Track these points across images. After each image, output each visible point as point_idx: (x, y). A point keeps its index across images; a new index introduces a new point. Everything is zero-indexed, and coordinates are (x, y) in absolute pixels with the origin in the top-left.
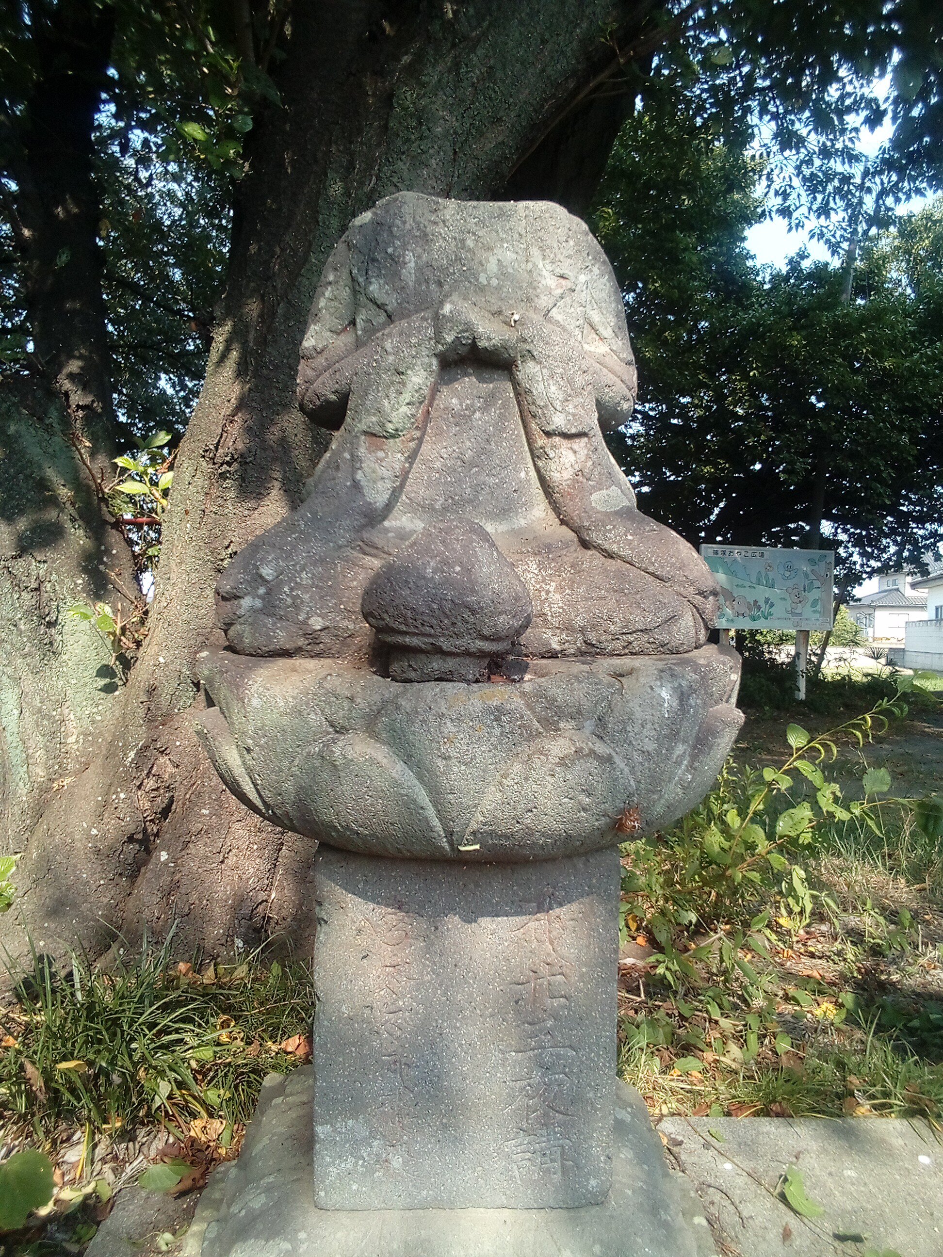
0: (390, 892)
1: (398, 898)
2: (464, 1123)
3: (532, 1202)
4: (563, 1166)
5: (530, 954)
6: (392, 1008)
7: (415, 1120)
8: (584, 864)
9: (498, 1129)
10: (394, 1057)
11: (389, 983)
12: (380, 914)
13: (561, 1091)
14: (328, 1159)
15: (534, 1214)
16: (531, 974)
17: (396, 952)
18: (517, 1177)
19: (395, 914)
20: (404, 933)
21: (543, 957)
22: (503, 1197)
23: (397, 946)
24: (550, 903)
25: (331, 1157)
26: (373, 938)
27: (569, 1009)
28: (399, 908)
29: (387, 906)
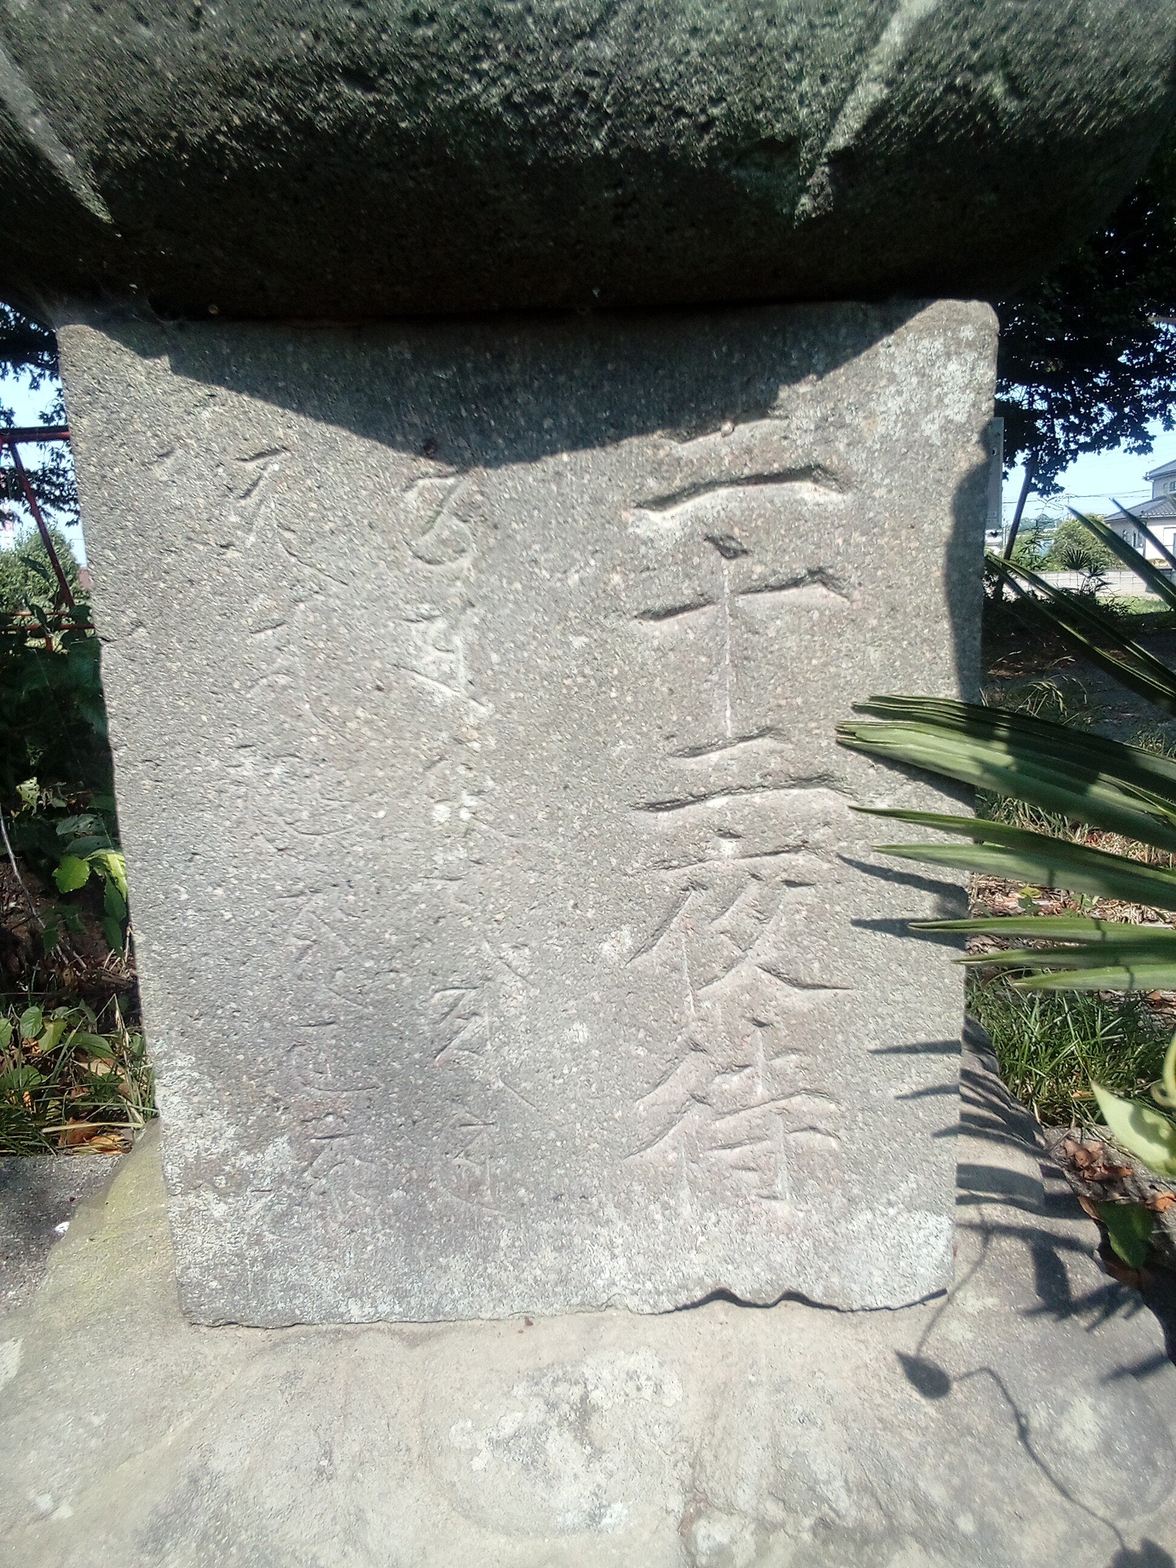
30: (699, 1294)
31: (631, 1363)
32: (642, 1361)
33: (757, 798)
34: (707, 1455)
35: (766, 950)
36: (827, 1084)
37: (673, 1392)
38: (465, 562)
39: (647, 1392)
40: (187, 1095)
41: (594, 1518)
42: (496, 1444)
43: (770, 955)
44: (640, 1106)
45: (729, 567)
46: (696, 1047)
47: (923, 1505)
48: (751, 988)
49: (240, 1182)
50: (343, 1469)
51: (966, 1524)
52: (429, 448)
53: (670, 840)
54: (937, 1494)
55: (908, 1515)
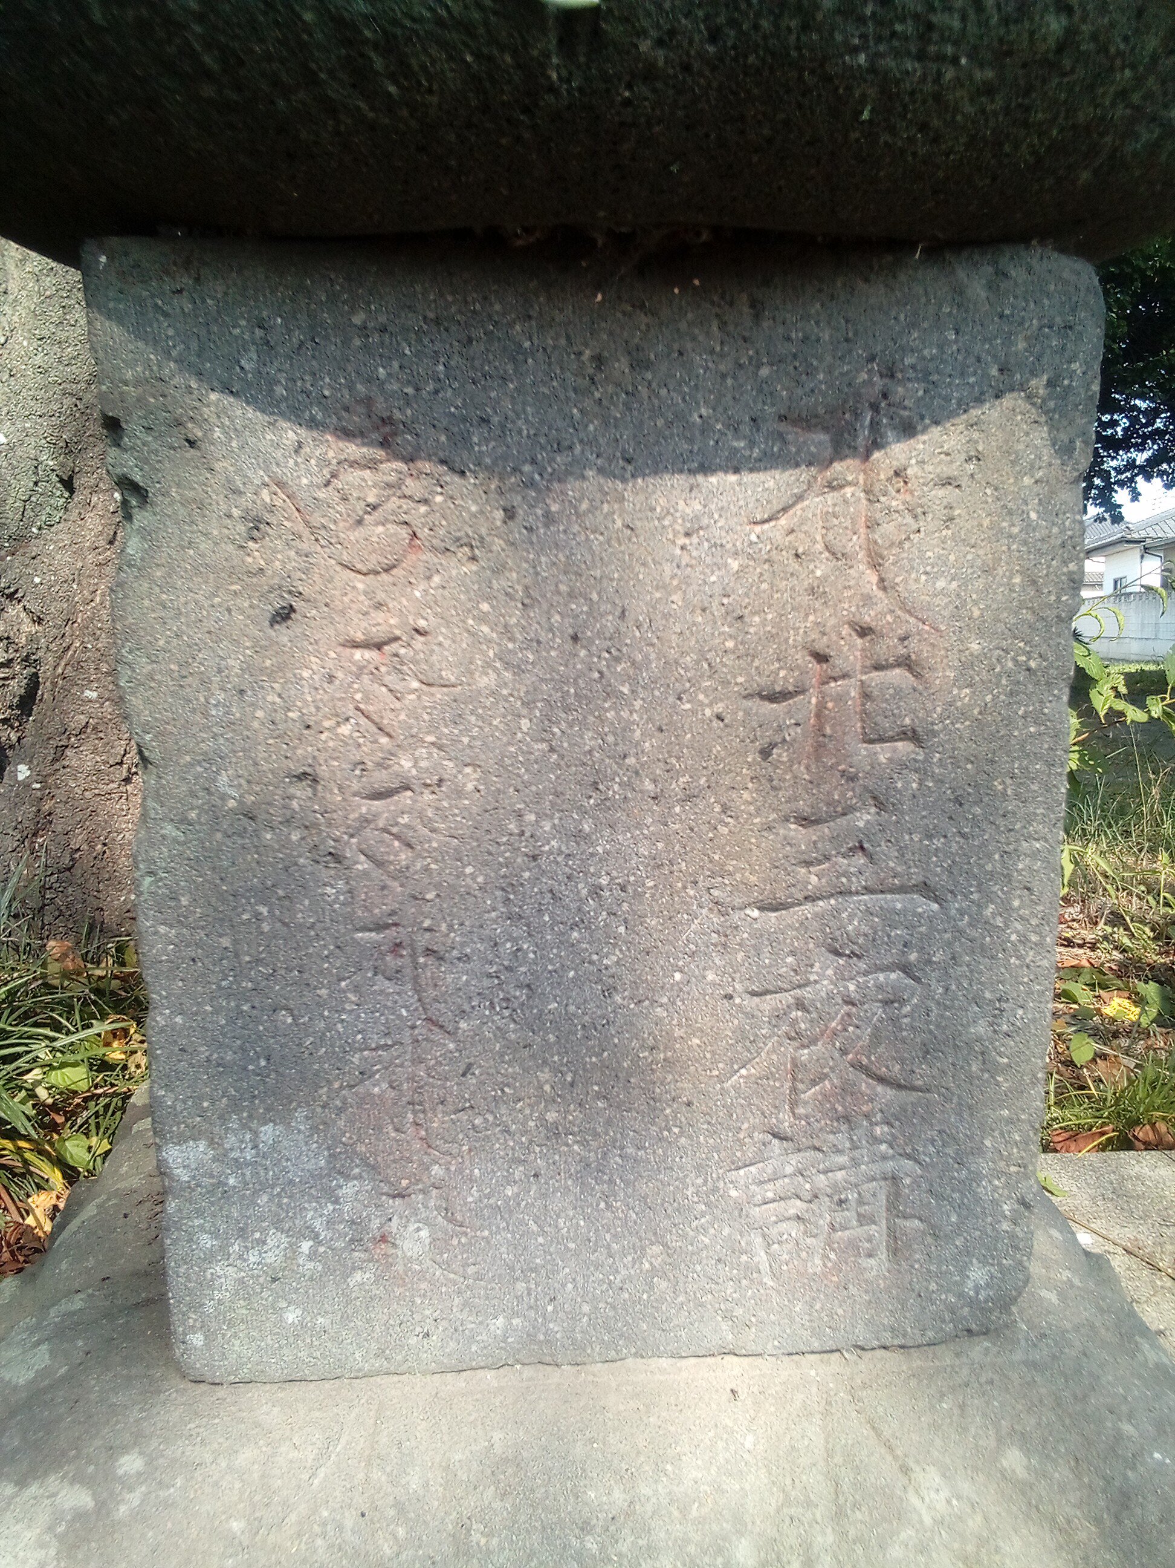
0: (351, 388)
1: (380, 406)
2: (609, 1122)
3: (806, 1334)
4: (893, 1234)
5: (806, 599)
6: (381, 779)
7: (464, 1116)
8: (990, 286)
9: (712, 1134)
10: (392, 932)
11: (367, 699)
12: (324, 462)
13: (894, 1020)
14: (207, 1241)
15: (813, 1368)
16: (813, 665)
17: (381, 596)
18: (764, 1266)
19: (372, 465)
20: (404, 532)
21: (848, 608)
22: (725, 1326)
23: (385, 576)
24: (874, 426)
25: (215, 1234)
26: (304, 547)
27: (922, 770)
28: (384, 444)
29: (346, 434)
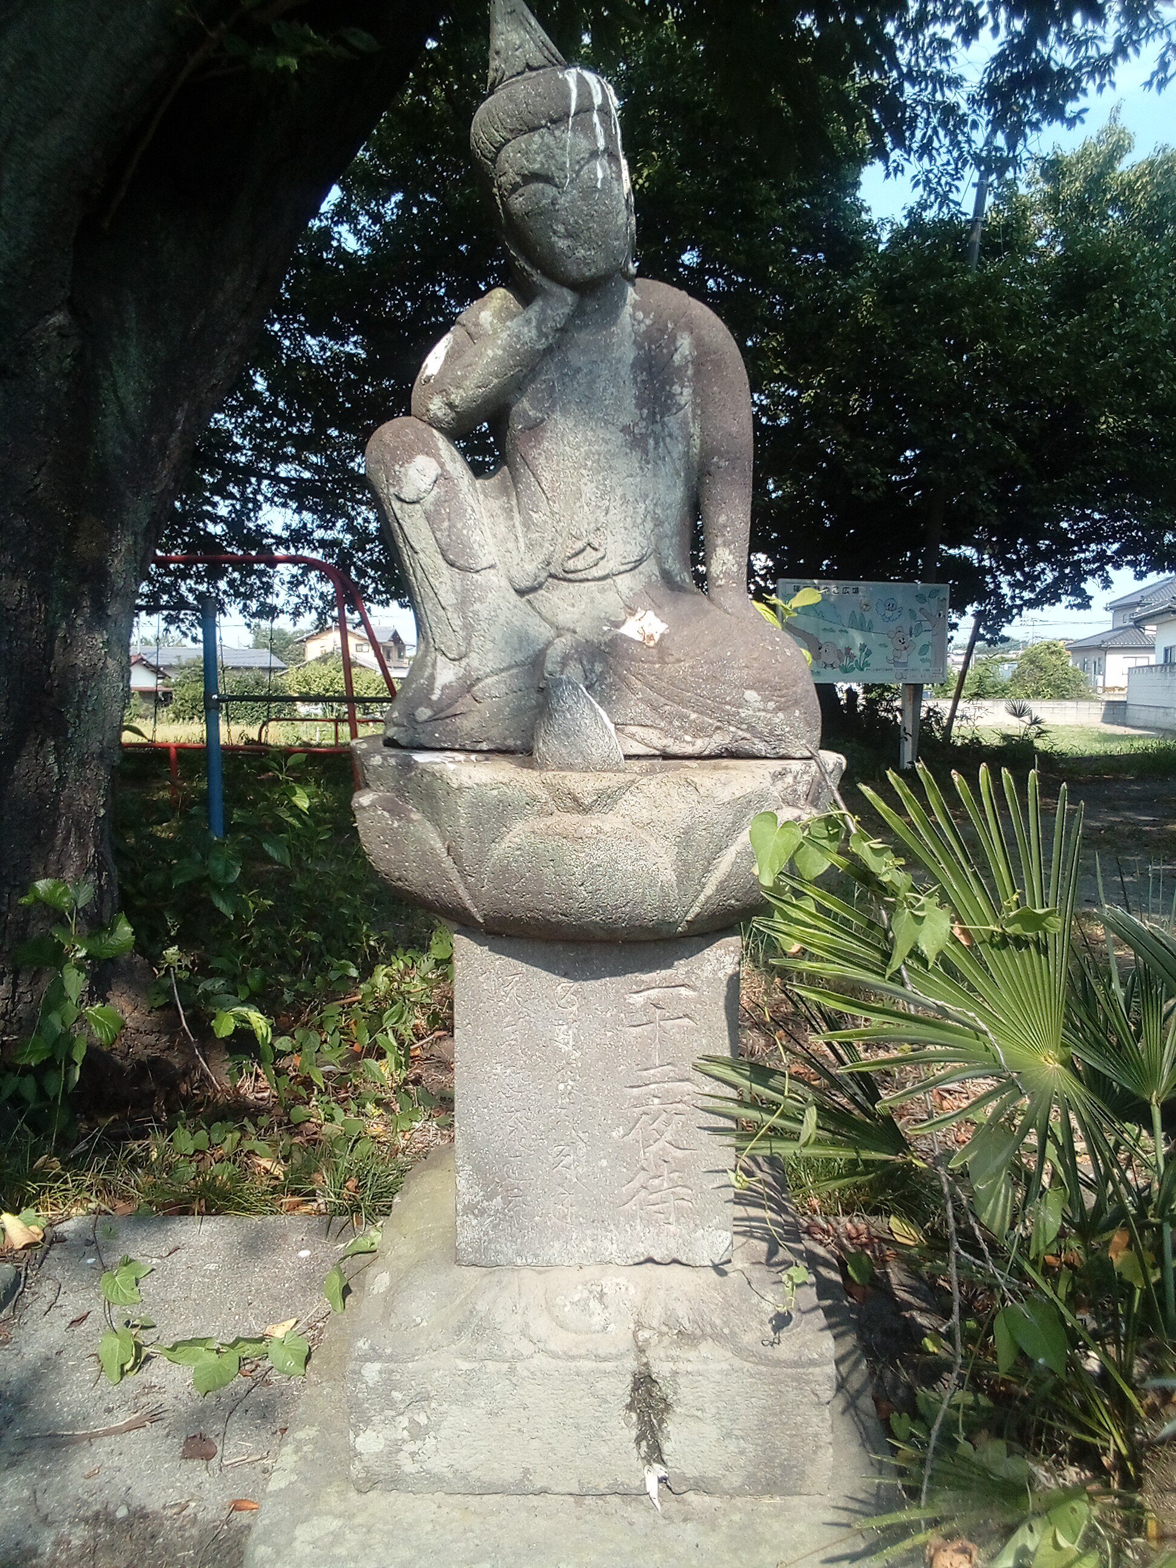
30: (642, 1259)
31: (618, 1281)
32: (622, 1280)
33: (666, 1085)
34: (643, 1311)
35: (668, 1136)
36: (688, 1183)
37: (632, 1290)
38: (575, 1008)
39: (623, 1289)
40: (467, 1180)
41: (605, 1328)
42: (572, 1303)
43: (669, 1138)
44: (624, 1189)
45: (658, 1011)
46: (644, 1169)
47: (713, 1326)
48: (663, 1149)
49: (483, 1212)
50: (520, 1311)
51: (726, 1331)
52: (565, 975)
53: (637, 1098)
54: (718, 1322)
55: (708, 1330)
